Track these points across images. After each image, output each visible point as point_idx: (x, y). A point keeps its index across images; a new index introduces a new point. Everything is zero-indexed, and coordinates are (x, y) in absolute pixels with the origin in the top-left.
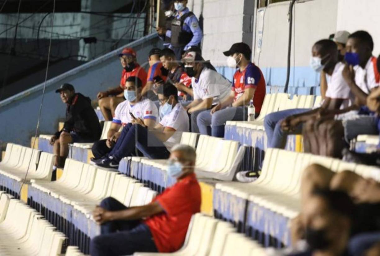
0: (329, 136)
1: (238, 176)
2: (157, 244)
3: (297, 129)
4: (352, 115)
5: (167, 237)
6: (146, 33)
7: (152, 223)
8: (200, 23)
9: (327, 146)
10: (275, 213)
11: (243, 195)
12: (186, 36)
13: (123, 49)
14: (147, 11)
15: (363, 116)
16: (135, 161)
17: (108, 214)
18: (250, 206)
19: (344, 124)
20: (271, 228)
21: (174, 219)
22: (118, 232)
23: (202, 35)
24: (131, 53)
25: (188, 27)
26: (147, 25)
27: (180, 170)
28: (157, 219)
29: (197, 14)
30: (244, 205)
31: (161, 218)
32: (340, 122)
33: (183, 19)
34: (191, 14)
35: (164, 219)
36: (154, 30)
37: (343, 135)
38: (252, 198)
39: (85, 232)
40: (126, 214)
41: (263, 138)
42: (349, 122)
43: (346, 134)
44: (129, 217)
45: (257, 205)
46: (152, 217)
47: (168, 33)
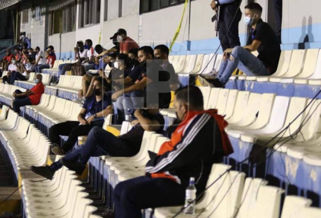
0: (80, 70)
1: (51, 84)
2: (32, 103)
3: (69, 70)
4: (87, 64)
5: (34, 100)
6: (13, 44)
7: (30, 97)
8: (30, 40)
9: (80, 73)
10: (68, 92)
11: (56, 88)
12: (26, 45)
13: (7, 49)
14: (13, 39)
15: (90, 64)
16: (16, 82)
17: (17, 95)
18: (59, 91)
19: (85, 67)
20: (67, 96)
21: (37, 95)
22: (20, 99)
23: (30, 44)
24: (9, 51)
25: (27, 42)
26: (13, 42)
27: (38, 81)
28: (32, 95)
29: (29, 38)
30: (56, 91)
31: (33, 95)
32: (83, 66)
33: (25, 40)
34: (27, 38)
35: (34, 95)
36: (16, 43)
37: (84, 70)
38: (59, 89)
39: (4, 102)
40: (23, 94)
41: (56, 73)
42: (86, 66)
43: (85, 69)
44: (24, 95)
45: (61, 90)
46: (30, 95)
47: (21, 44)
